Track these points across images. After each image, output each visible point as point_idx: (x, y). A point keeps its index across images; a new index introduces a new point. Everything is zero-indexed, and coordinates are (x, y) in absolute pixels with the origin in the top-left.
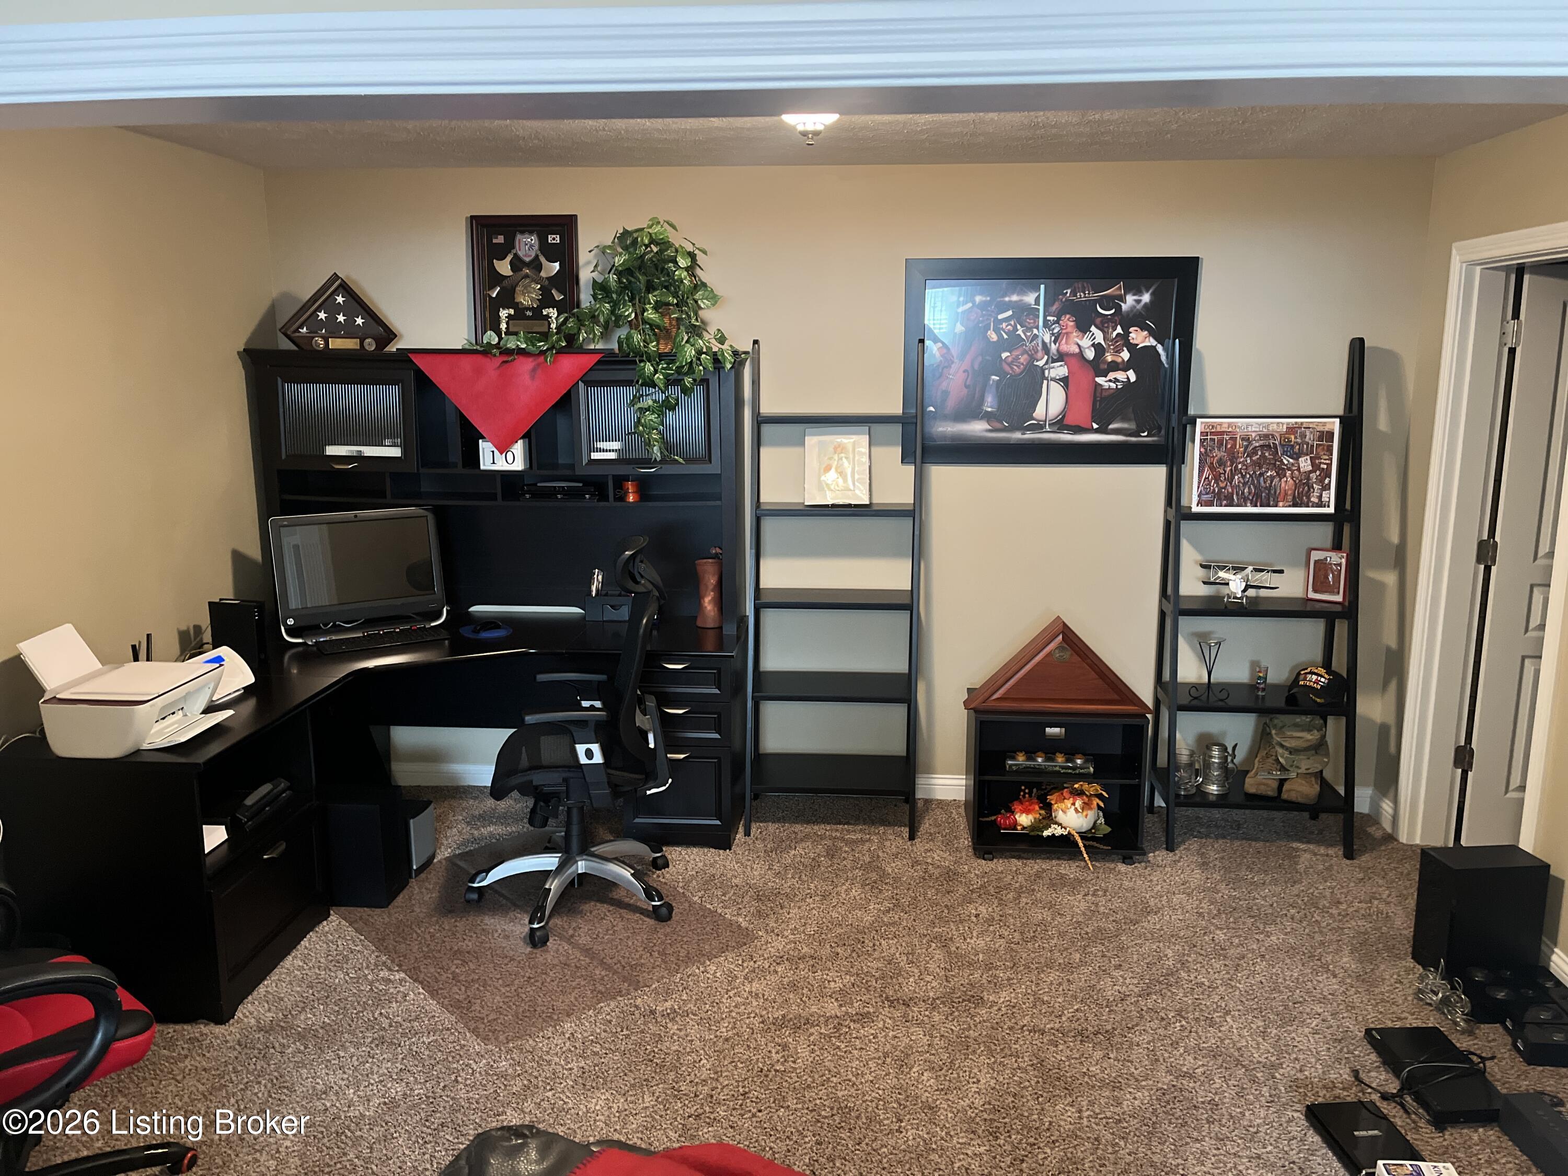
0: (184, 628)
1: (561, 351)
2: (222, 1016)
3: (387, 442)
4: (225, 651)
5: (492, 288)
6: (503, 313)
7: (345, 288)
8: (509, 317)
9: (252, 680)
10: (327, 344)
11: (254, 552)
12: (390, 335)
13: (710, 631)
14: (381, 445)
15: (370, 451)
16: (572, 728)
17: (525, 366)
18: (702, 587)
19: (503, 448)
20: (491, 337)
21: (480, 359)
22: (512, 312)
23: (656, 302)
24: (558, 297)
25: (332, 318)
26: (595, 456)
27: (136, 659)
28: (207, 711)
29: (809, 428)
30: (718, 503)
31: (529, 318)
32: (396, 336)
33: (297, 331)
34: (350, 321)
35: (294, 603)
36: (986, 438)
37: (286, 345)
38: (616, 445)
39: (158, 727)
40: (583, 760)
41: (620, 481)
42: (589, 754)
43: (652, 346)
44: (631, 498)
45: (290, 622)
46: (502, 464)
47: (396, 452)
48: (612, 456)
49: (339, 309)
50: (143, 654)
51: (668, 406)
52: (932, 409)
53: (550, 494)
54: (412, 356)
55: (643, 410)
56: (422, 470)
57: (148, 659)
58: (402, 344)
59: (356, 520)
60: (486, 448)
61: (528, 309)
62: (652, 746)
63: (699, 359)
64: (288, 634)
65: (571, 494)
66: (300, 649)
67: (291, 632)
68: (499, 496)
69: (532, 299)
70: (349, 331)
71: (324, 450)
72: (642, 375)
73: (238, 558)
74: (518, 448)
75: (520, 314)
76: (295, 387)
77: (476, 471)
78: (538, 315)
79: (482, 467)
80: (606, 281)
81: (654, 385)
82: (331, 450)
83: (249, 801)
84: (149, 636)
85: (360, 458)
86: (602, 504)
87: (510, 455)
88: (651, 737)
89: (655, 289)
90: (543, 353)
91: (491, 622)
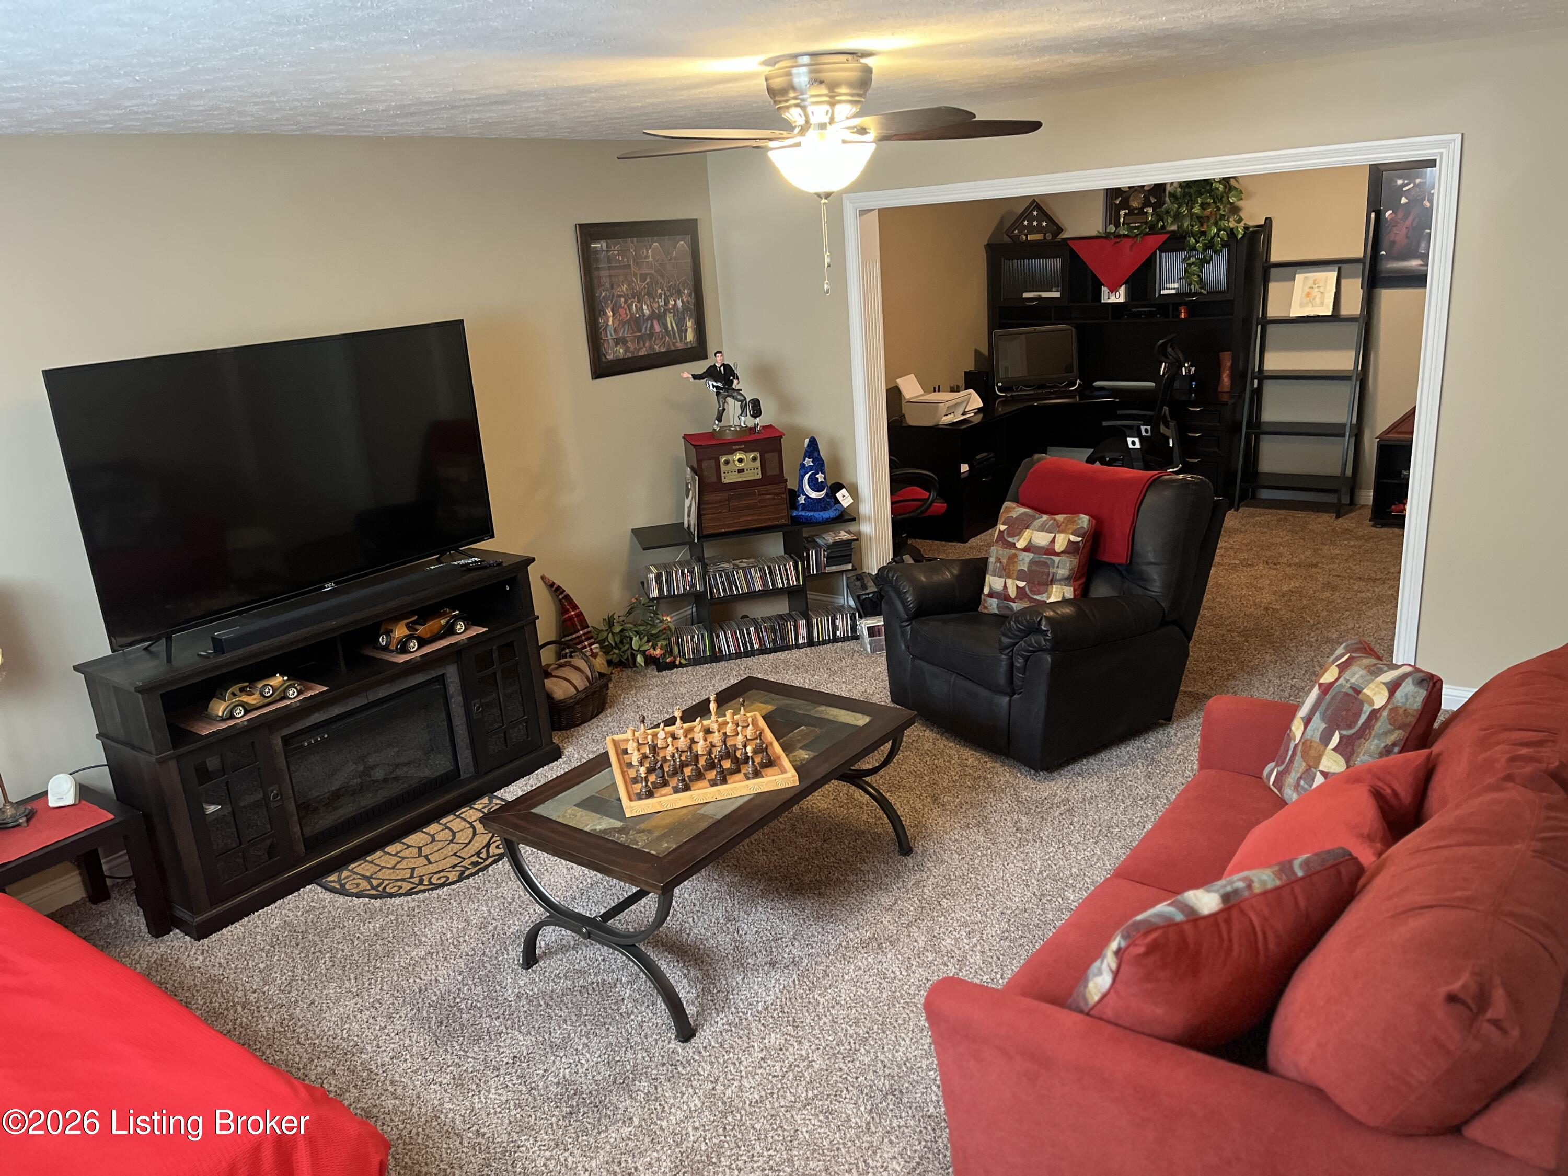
0: (952, 385)
1: (1147, 234)
2: (965, 541)
3: (1054, 289)
4: (971, 391)
5: (1116, 199)
6: (1122, 213)
7: (1038, 207)
8: (1125, 214)
9: (981, 405)
10: (1027, 238)
11: (985, 351)
12: (1060, 230)
13: (1224, 394)
14: (1051, 291)
15: (1045, 295)
16: (1126, 430)
17: (1127, 243)
18: (1222, 369)
19: (1113, 289)
20: (1112, 228)
21: (1103, 240)
22: (1127, 211)
23: (1202, 203)
24: (1153, 200)
25: (1030, 223)
26: (1163, 292)
27: (935, 391)
28: (963, 414)
29: (1299, 269)
30: (1230, 317)
31: (1136, 214)
32: (1062, 230)
33: (1013, 232)
34: (1040, 224)
35: (1002, 375)
36: (1420, 270)
37: (1007, 239)
38: (1176, 285)
39: (944, 418)
40: (1131, 446)
41: (1176, 307)
42: (1133, 443)
43: (1196, 228)
44: (1183, 316)
45: (1000, 384)
46: (1113, 300)
47: (1057, 295)
48: (1173, 292)
49: (1034, 218)
50: (937, 390)
51: (1206, 261)
52: (1383, 253)
53: (1138, 315)
54: (1069, 242)
55: (1189, 265)
56: (1071, 304)
57: (939, 391)
58: (1065, 235)
59: (1035, 332)
60: (1105, 290)
61: (1136, 209)
62: (1171, 445)
63: (1218, 234)
64: (999, 391)
65: (1150, 315)
66: (1003, 399)
67: (1000, 389)
68: (1110, 318)
69: (1138, 203)
70: (1039, 230)
71: (1022, 295)
72: (1189, 245)
73: (977, 353)
74: (1122, 290)
75: (1131, 213)
76: (1010, 262)
77: (1098, 304)
78: (1141, 212)
79: (1103, 301)
80: (1175, 192)
81: (1196, 250)
82: (1026, 295)
83: (978, 457)
84: (939, 386)
85: (1040, 299)
86: (1166, 320)
87: (1118, 294)
88: (1171, 441)
89: (1202, 195)
90: (1137, 236)
91: (1101, 388)
